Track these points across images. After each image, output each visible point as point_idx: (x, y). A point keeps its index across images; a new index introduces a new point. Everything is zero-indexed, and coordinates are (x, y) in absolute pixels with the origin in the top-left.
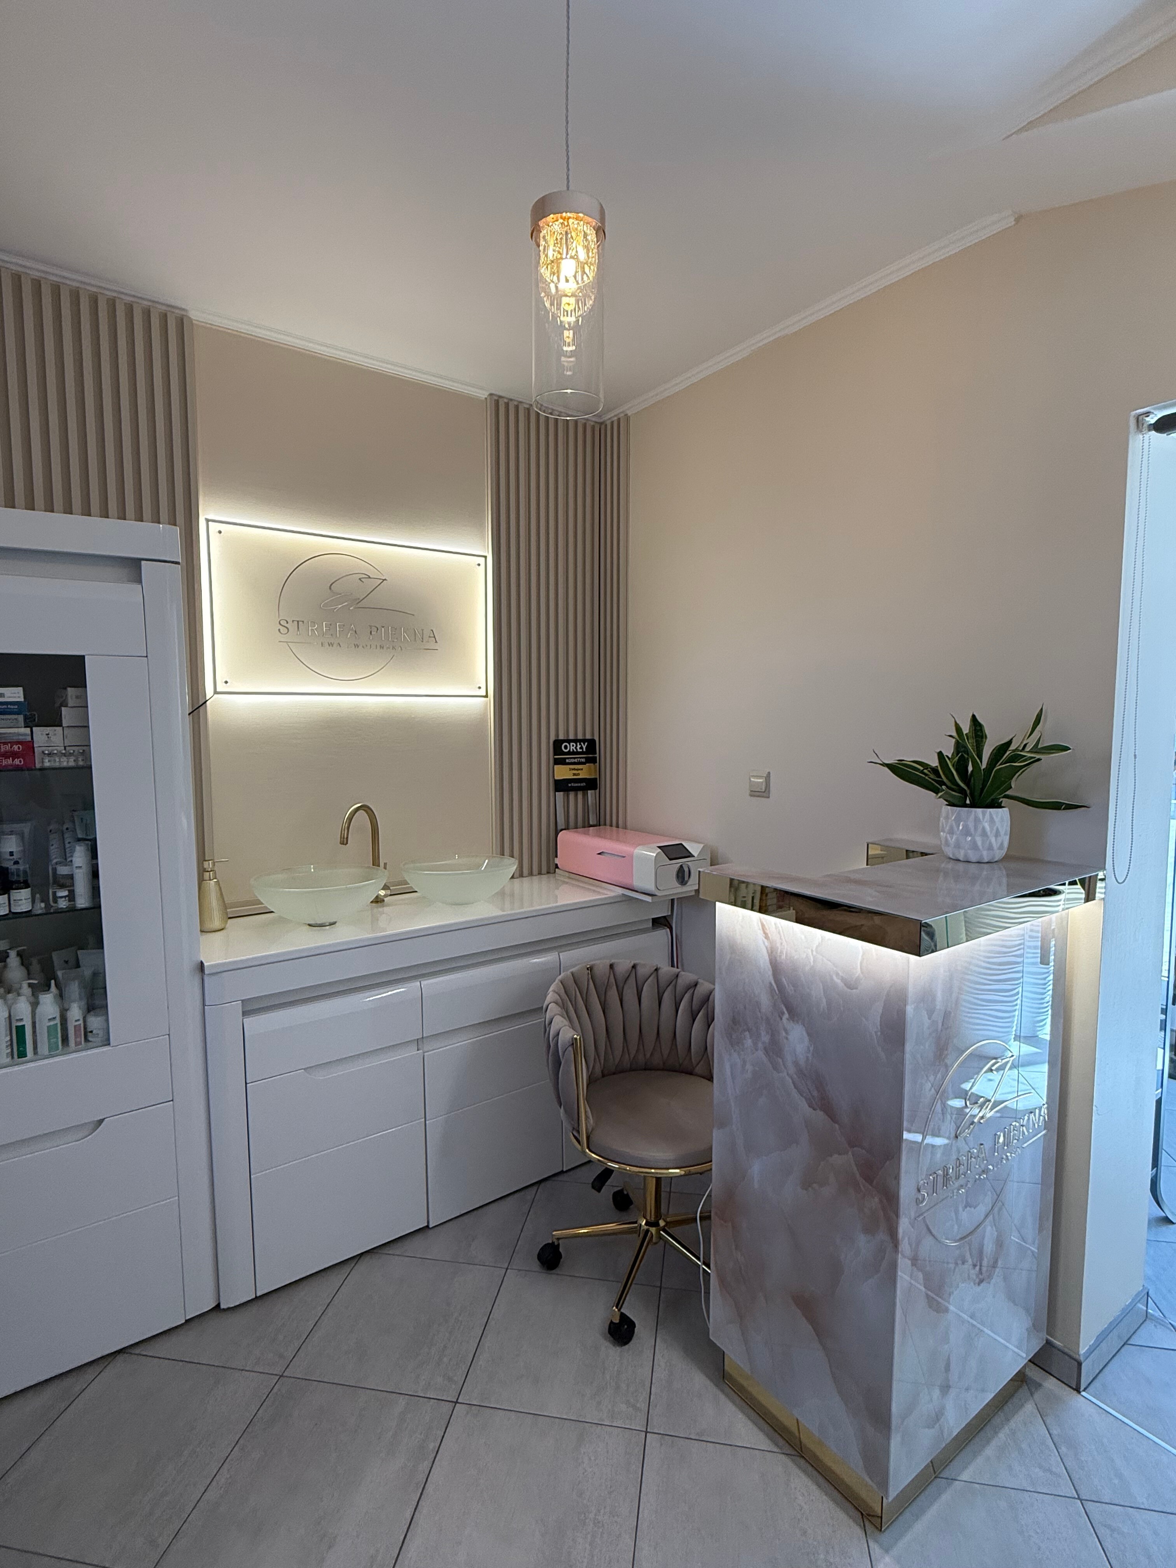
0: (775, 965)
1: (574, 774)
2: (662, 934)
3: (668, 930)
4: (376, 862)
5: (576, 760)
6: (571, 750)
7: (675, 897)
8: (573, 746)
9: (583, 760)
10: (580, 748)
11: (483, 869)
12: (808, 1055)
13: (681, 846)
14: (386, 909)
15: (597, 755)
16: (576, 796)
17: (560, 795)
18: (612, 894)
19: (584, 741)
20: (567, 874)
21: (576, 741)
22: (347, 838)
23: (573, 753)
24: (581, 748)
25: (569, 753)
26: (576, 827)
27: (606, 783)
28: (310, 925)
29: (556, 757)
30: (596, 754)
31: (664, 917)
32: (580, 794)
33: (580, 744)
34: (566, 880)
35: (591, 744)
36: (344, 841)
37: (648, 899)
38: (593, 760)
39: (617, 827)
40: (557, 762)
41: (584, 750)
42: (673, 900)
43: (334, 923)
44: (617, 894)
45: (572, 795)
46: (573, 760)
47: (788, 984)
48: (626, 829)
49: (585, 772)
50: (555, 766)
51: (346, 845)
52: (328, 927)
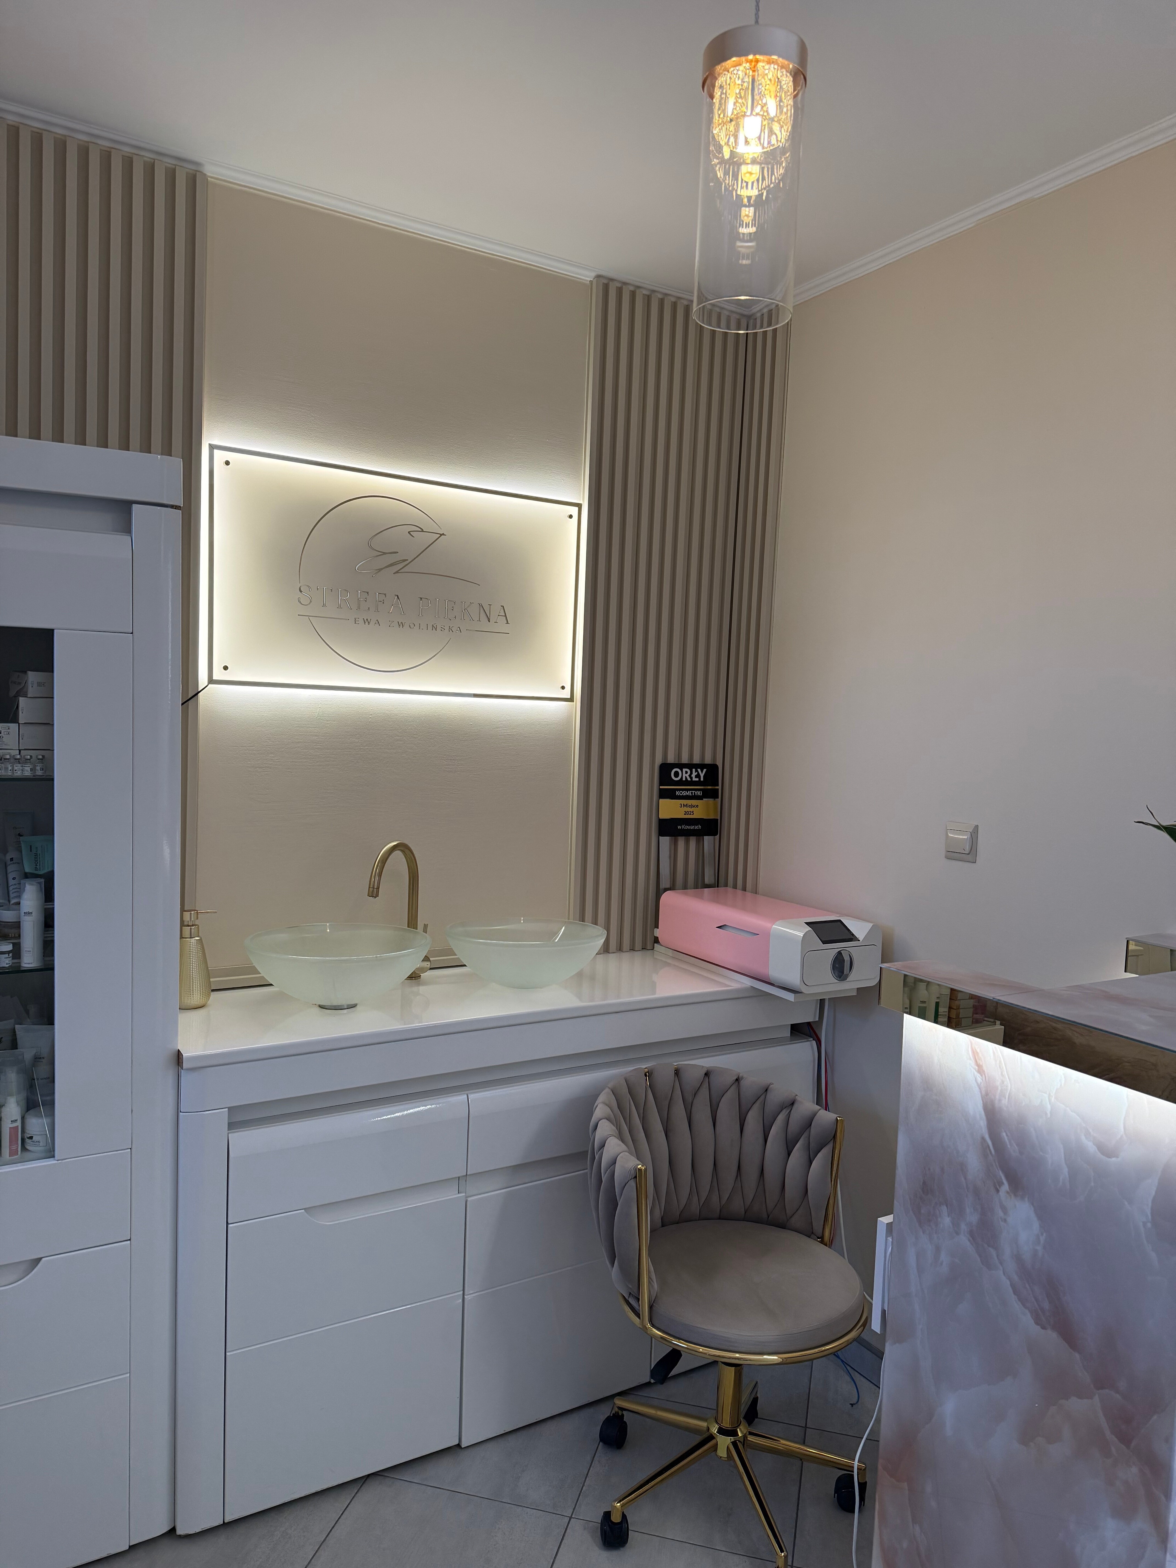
0: (992, 1113)
1: (686, 813)
2: (805, 1049)
3: (814, 1042)
4: (412, 923)
5: (689, 793)
6: (684, 779)
7: (826, 997)
8: (686, 772)
9: (699, 793)
10: (696, 777)
11: (556, 941)
12: (1039, 1248)
13: (839, 923)
14: (422, 989)
15: (719, 787)
16: (687, 843)
17: (665, 841)
18: (735, 986)
19: (702, 766)
20: (670, 953)
21: (690, 766)
22: (378, 888)
23: (686, 783)
24: (698, 776)
25: (680, 783)
26: (685, 887)
27: (731, 826)
28: (321, 1007)
29: (661, 787)
30: (718, 785)
31: (809, 1024)
32: (693, 841)
33: (696, 771)
34: (669, 961)
35: (712, 771)
36: (374, 892)
37: (790, 997)
38: (712, 794)
39: (744, 889)
40: (663, 794)
41: (702, 779)
42: (822, 1001)
43: (354, 1006)
44: (744, 986)
45: (681, 841)
46: (685, 793)
47: (1010, 1142)
48: (756, 893)
49: (700, 809)
50: (661, 800)
51: (375, 897)
52: (345, 1011)
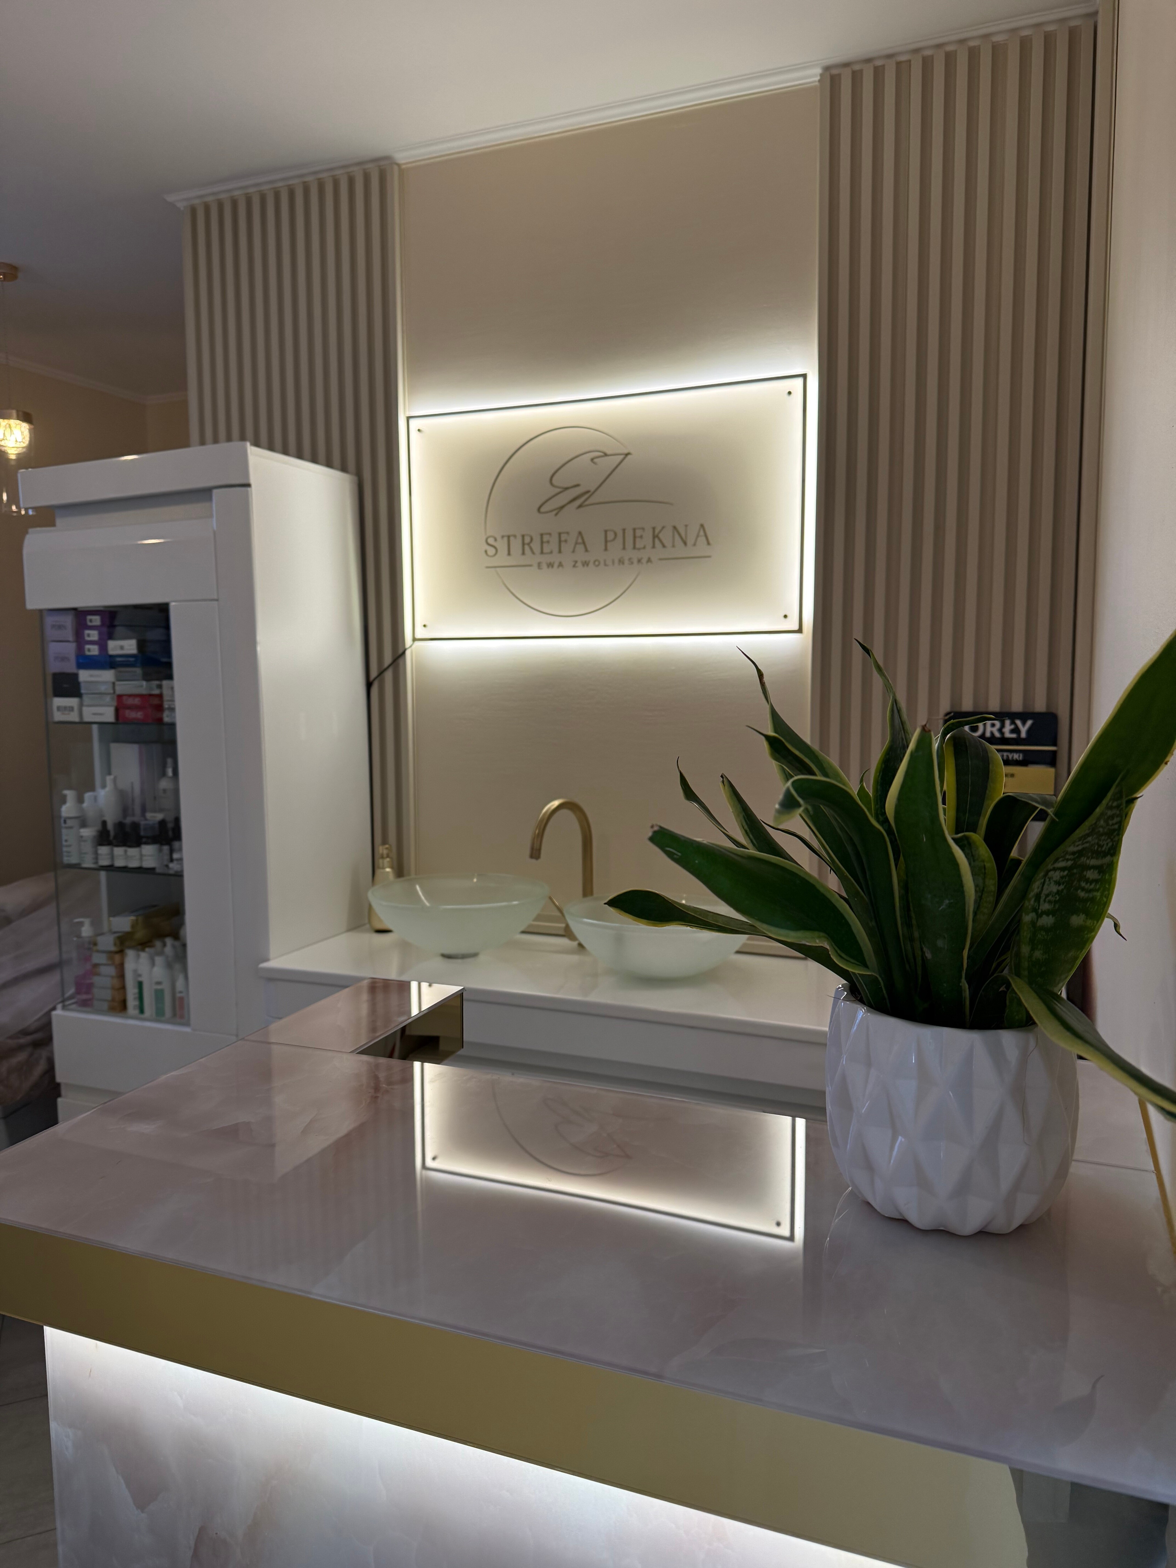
6: (989, 735)
8: (993, 725)
9: (1016, 756)
10: (1012, 731)
19: (1023, 716)
22: (540, 849)
24: (1016, 730)
28: (443, 956)
30: (1055, 744)
33: (1013, 723)
35: (1045, 722)
36: (535, 853)
38: (1044, 759)
41: (1023, 735)
43: (475, 955)
49: (1018, 781)
